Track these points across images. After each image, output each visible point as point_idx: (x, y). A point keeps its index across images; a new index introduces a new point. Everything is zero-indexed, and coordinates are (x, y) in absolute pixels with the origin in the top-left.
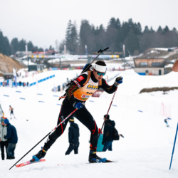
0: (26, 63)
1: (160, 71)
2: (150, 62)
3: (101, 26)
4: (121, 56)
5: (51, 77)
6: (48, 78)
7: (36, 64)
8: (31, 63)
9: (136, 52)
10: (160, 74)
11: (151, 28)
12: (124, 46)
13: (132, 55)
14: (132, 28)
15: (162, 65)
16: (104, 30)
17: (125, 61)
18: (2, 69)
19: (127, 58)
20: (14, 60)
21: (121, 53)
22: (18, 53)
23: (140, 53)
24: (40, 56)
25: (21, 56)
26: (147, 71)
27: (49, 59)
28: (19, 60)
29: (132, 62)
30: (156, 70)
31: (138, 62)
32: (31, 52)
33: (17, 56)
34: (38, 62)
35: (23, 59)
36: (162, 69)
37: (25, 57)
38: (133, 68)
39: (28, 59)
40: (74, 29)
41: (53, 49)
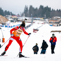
1: (58, 25)
2: (54, 21)
3: (37, 8)
4: (44, 19)
7: (13, 20)
9: (49, 18)
10: (57, 26)
11: (54, 10)
12: (45, 15)
15: (59, 23)
17: (45, 21)
18: (1, 21)
19: (46, 20)
21: (44, 18)
22: (7, 16)
23: (50, 18)
24: (15, 17)
26: (53, 25)
27: (18, 18)
31: (50, 21)
32: (11, 16)
33: (6, 17)
34: (14, 19)
35: (8, 18)
36: (58, 24)
38: (48, 23)
39: (10, 18)
40: (27, 8)
41: (19, 15)
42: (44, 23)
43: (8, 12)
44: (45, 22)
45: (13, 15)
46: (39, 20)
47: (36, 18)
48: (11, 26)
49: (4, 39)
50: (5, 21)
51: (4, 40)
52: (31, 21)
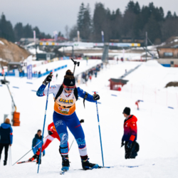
2: (176, 52)
3: (118, 11)
4: (142, 45)
5: (63, 67)
6: (59, 68)
7: (45, 52)
9: (158, 40)
11: (175, 14)
12: (146, 33)
13: (155, 44)
16: (121, 15)
17: (148, 51)
18: (7, 57)
19: (149, 48)
21: (142, 41)
22: (23, 40)
23: (162, 42)
24: (50, 43)
25: (26, 43)
26: (172, 63)
27: (60, 47)
28: (26, 47)
29: (156, 52)
31: (162, 52)
32: (37, 39)
33: (21, 43)
34: (48, 49)
35: (29, 47)
37: (30, 45)
38: (156, 58)
39: (35, 47)
40: (87, 13)
41: (63, 36)
42: (143, 58)
43: (28, 27)
44: (146, 56)
45: (42, 37)
46: (126, 48)
47: (117, 42)
49: (19, 114)
50: (17, 57)
51: (18, 119)
52: (100, 54)
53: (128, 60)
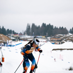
0: (12, 38)
2: (56, 39)
3: (39, 26)
4: (46, 37)
5: (20, 44)
6: (19, 44)
7: (15, 39)
8: (13, 38)
9: (51, 35)
10: (60, 44)
11: (57, 27)
12: (47, 33)
13: (50, 37)
14: (50, 27)
15: (61, 41)
17: (47, 39)
18: (3, 40)
19: (48, 38)
20: (8, 37)
21: (46, 36)
22: (9, 34)
23: (53, 36)
24: (17, 36)
25: (10, 35)
26: (55, 43)
27: (20, 37)
28: (9, 37)
29: (50, 39)
30: (58, 43)
32: (13, 34)
36: (60, 42)
37: (11, 36)
38: (50, 41)
39: (12, 37)
40: (29, 27)
43: (11, 31)
44: (47, 40)
46: (41, 38)
47: (38, 36)
48: (12, 45)
49: (4, 58)
53: (41, 41)
